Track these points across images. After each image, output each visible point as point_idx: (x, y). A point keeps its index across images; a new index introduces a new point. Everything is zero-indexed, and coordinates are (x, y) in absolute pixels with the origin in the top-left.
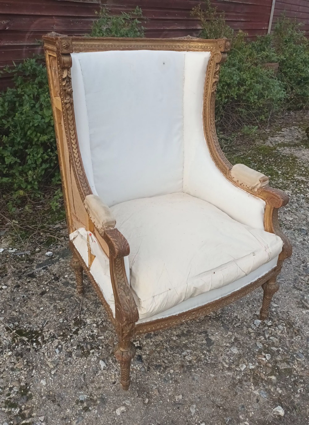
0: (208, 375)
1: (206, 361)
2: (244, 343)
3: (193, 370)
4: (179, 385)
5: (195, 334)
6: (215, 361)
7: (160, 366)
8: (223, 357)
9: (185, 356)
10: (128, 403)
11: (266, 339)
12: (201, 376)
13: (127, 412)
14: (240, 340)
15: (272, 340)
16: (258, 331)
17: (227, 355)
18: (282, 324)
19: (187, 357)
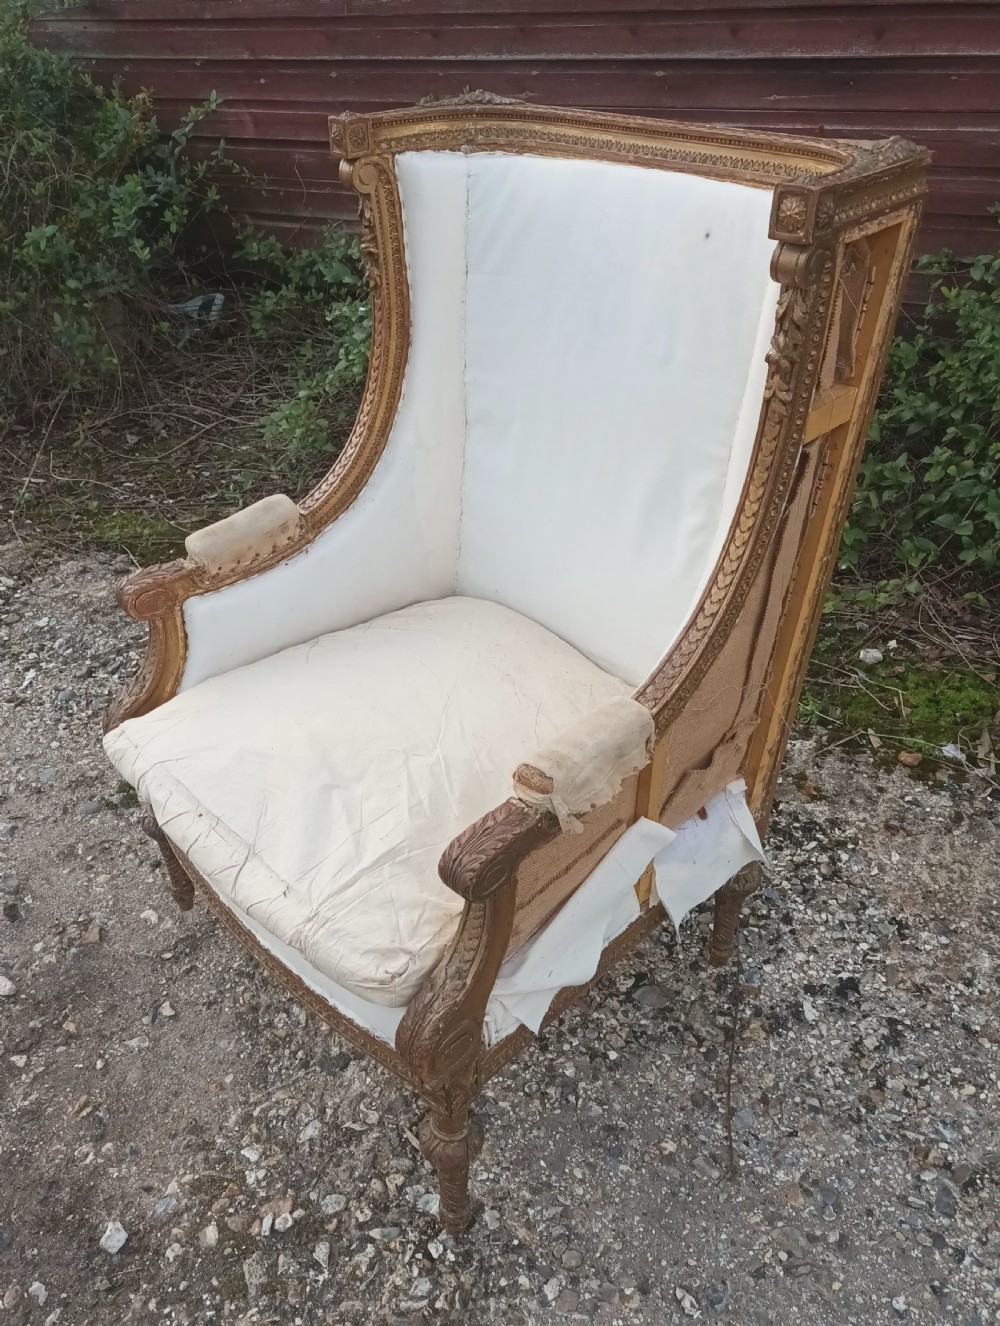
0: (230, 1070)
2: (340, 1158)
3: (244, 1034)
4: (204, 1009)
6: (273, 1083)
8: (286, 1102)
10: (168, 923)
11: (361, 1226)
12: (227, 1053)
13: (147, 927)
14: (352, 1148)
15: (361, 1249)
16: (398, 1206)
17: (294, 1113)
18: (441, 1298)
19: (285, 1015)
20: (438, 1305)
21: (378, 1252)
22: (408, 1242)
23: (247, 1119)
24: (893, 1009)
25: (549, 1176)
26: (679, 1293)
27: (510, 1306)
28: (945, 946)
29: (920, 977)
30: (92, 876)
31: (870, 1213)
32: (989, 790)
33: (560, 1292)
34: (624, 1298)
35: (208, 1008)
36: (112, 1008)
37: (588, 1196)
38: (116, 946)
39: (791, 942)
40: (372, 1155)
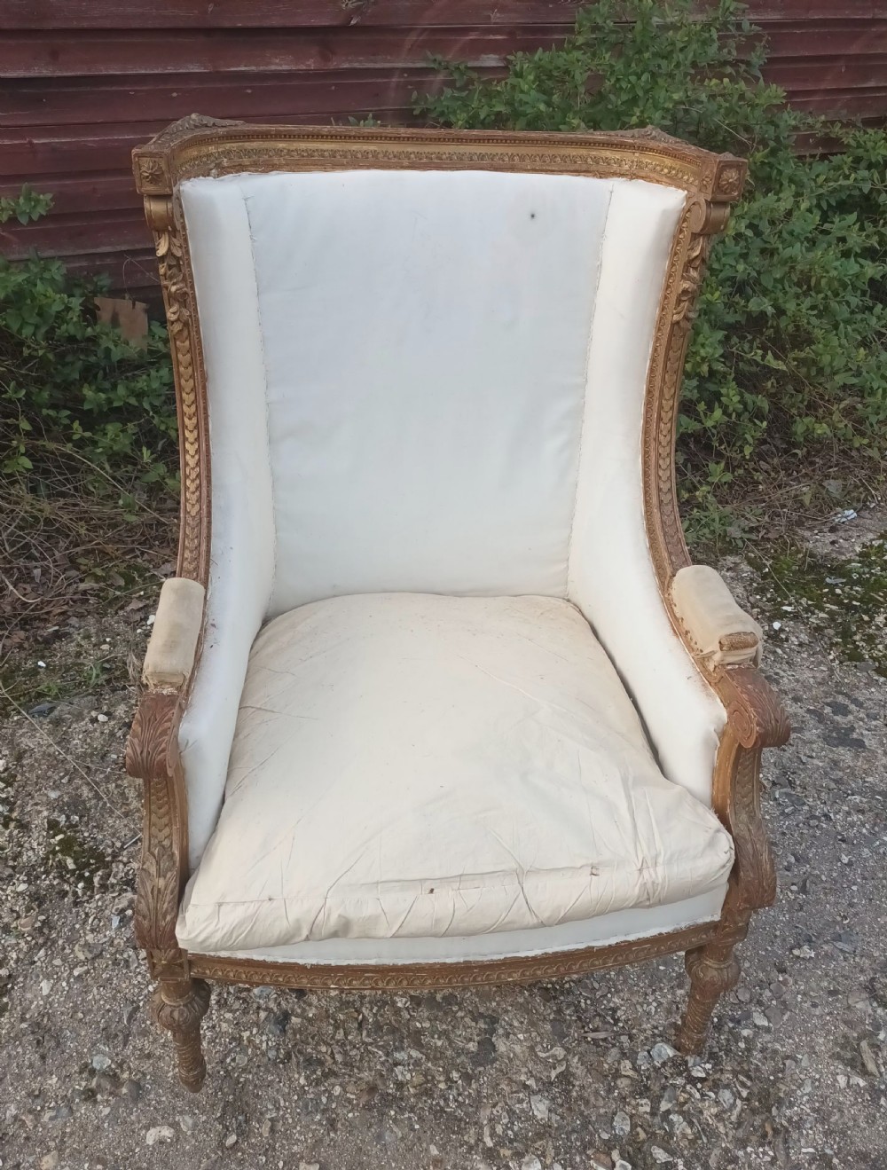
0: (424, 1145)
1: (442, 1103)
2: (581, 1097)
3: (392, 1113)
4: (332, 1135)
5: (460, 1014)
6: (466, 1114)
7: (321, 1063)
8: (495, 1112)
9: (396, 1064)
10: (186, 1122)
11: (653, 1113)
12: (402, 1139)
13: (171, 1145)
14: (577, 1083)
15: (671, 1124)
16: (648, 1078)
17: (511, 1112)
18: (740, 1089)
19: (400, 1068)
20: (745, 1093)
21: (681, 1113)
22: (684, 1087)
23: (491, 1155)
27: (760, 1052)
33: (764, 1016)
34: (785, 983)
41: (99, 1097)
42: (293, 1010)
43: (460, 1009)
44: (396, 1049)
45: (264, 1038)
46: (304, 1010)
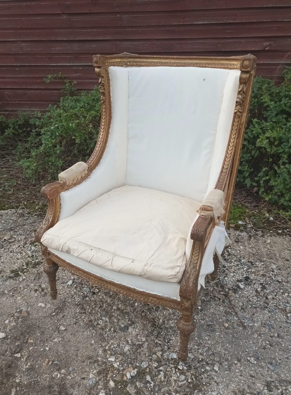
0: (92, 339)
1: (104, 333)
2: (140, 353)
3: (91, 328)
5: (127, 317)
6: (108, 339)
7: (85, 310)
8: (115, 343)
10: (48, 306)
11: (156, 368)
12: (88, 335)
13: (42, 308)
14: (142, 349)
15: (159, 374)
16: (163, 360)
17: (119, 345)
18: (189, 379)
19: (101, 320)
20: (189, 381)
21: (165, 373)
22: (172, 368)
23: (105, 351)
24: (259, 281)
25: (199, 341)
26: (249, 358)
27: (208, 375)
28: (263, 265)
29: (261, 273)
30: (15, 298)
31: (281, 327)
32: (254, 230)
33: (219, 368)
34: (236, 364)
35: (75, 325)
36: (43, 333)
37: (212, 343)
38: (34, 315)
39: (228, 272)
40: (148, 349)
41: (37, 292)
42: (89, 296)
43: (127, 316)
44: (104, 316)
45: (78, 299)
46: (91, 298)
